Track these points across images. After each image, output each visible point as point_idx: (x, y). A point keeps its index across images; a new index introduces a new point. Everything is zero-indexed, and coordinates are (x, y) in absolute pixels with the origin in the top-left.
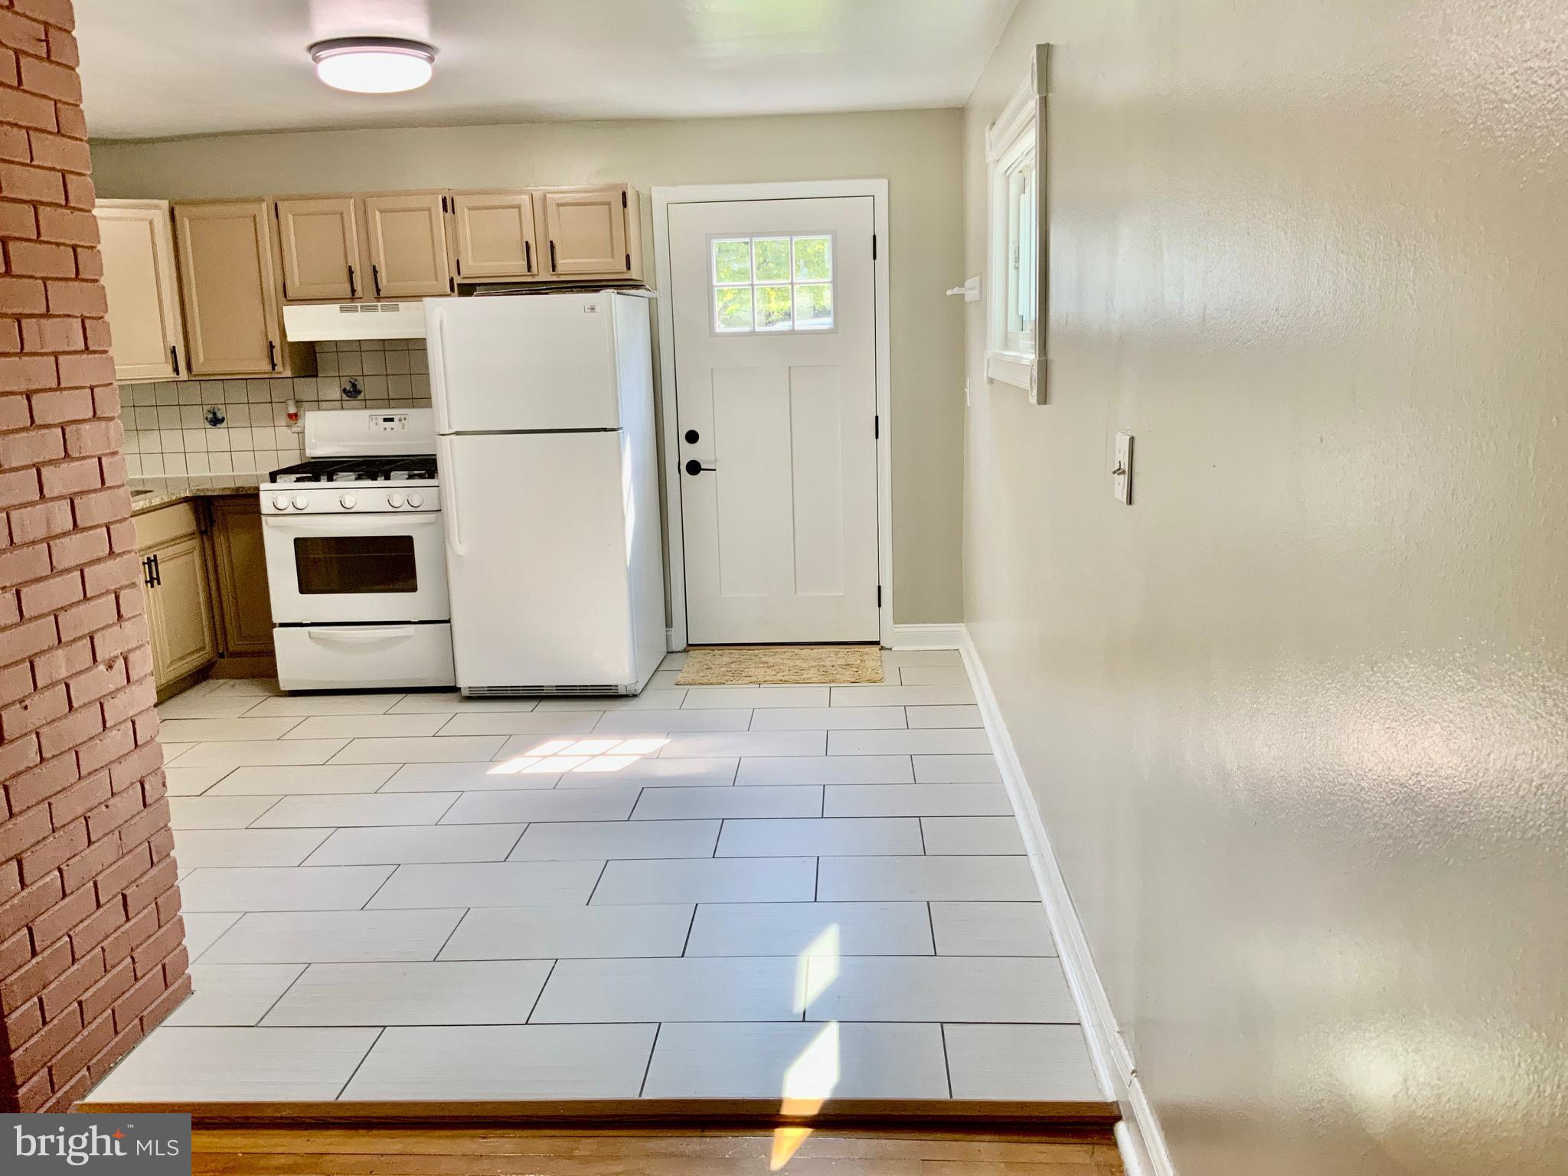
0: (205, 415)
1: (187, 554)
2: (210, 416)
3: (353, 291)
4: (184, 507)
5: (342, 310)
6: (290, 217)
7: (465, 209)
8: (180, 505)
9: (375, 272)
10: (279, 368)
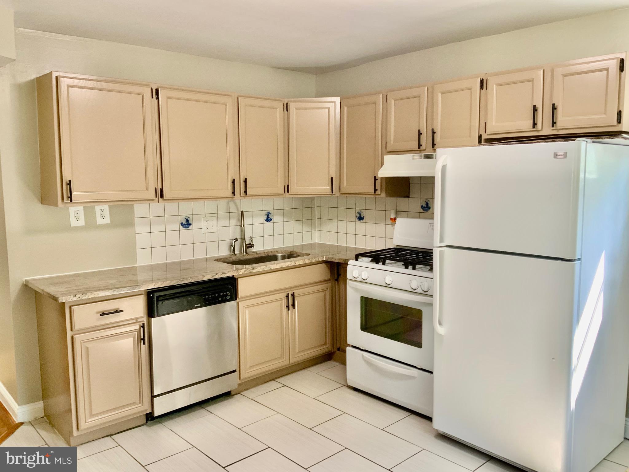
0: (356, 215)
1: (322, 291)
2: (358, 215)
3: (420, 145)
4: (323, 265)
5: (415, 158)
6: (393, 101)
7: (495, 85)
8: (321, 264)
9: (433, 133)
10: (378, 192)
